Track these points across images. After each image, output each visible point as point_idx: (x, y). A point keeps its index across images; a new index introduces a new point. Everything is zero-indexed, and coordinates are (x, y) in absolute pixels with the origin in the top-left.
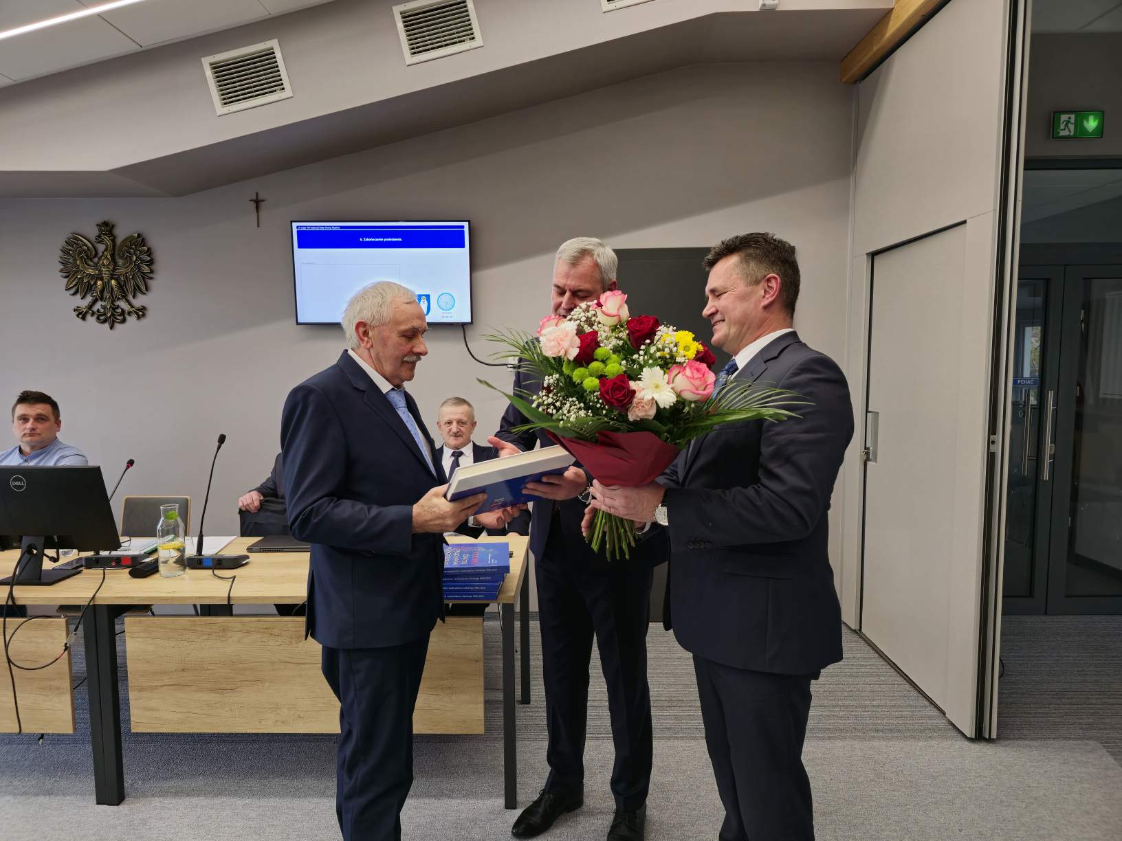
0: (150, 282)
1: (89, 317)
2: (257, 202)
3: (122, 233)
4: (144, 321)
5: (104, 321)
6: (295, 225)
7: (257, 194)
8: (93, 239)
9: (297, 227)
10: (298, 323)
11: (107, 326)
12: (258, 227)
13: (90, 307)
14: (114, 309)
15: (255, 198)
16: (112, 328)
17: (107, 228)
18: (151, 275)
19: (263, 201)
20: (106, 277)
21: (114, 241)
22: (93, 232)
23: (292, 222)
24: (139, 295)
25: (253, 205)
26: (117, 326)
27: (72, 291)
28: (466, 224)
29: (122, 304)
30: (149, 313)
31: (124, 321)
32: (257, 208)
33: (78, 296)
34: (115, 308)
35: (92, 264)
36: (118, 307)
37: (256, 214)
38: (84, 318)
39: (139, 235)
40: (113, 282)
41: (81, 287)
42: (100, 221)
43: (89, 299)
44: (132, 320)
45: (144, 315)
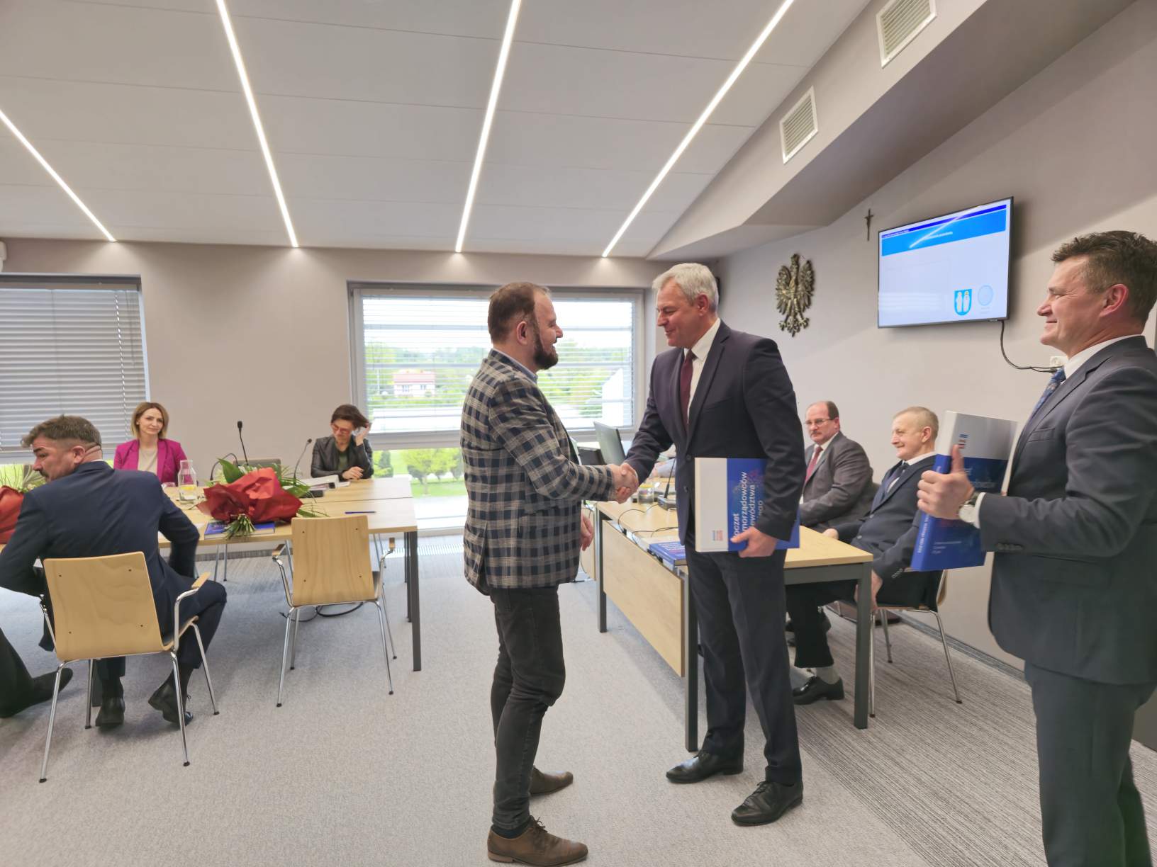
0: (813, 299)
1: (786, 329)
2: (869, 219)
3: (803, 263)
4: (808, 329)
5: (790, 332)
6: (881, 234)
7: (869, 211)
8: (789, 268)
9: (883, 236)
10: (879, 327)
11: (791, 334)
12: (868, 239)
13: (786, 321)
14: (795, 322)
15: (867, 215)
16: (793, 335)
17: (796, 258)
18: (812, 293)
19: (872, 216)
20: (792, 296)
21: (798, 268)
22: (789, 263)
23: (879, 232)
24: (807, 310)
25: (866, 220)
26: (796, 334)
27: (779, 310)
28: (1008, 203)
29: (799, 317)
30: (811, 323)
31: (799, 330)
32: (868, 224)
33: (781, 314)
34: (796, 320)
35: (787, 288)
36: (797, 320)
37: (867, 230)
38: (783, 329)
39: (808, 262)
40: (795, 300)
41: (782, 307)
42: (792, 255)
43: (785, 316)
44: (802, 328)
45: (807, 324)
